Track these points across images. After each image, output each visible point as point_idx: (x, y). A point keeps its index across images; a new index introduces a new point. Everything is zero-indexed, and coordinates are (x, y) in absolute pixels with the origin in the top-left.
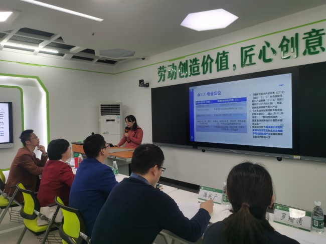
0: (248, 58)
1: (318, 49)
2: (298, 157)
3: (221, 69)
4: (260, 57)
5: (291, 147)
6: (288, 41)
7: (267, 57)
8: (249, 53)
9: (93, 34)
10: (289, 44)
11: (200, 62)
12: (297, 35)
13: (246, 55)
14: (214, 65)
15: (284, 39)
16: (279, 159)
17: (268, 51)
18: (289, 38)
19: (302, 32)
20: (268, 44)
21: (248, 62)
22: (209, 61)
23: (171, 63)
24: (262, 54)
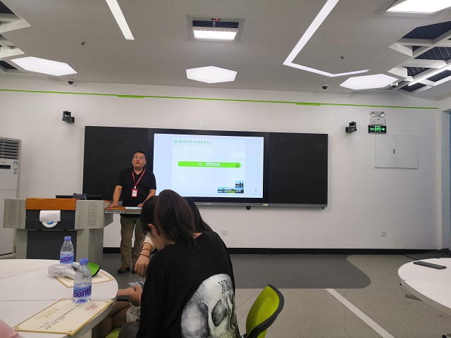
2: (267, 205)
5: (261, 196)
9: (83, 44)
16: (248, 208)
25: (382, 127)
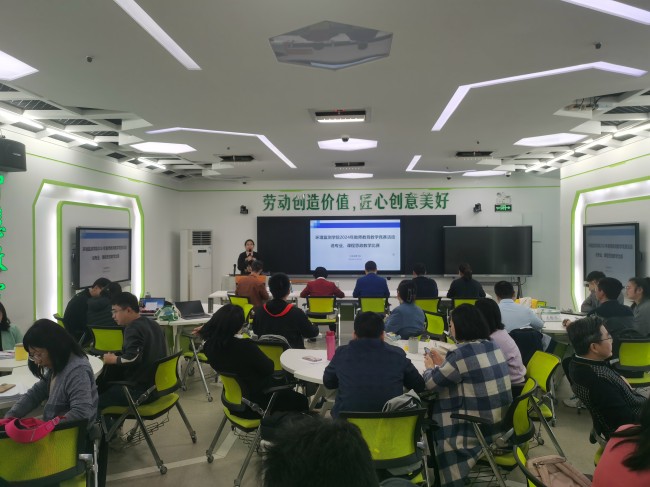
0: (366, 203)
1: (414, 206)
3: (342, 208)
4: (375, 204)
5: (399, 269)
6: (395, 197)
7: (381, 206)
8: (366, 200)
10: (396, 200)
11: (320, 198)
12: (401, 194)
13: (364, 201)
14: (335, 204)
15: (393, 195)
16: (389, 278)
17: (382, 201)
18: (396, 194)
19: (405, 193)
20: (382, 196)
21: (366, 206)
22: (329, 199)
23: (283, 193)
24: (377, 202)
25: (507, 206)
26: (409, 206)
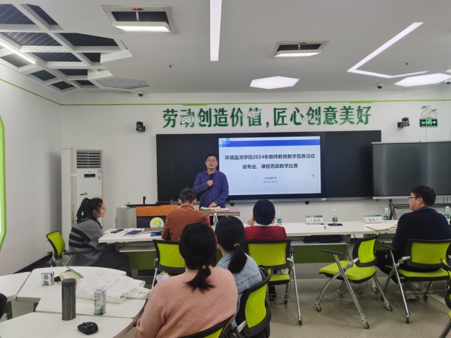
0: (281, 119)
1: (333, 121)
2: (325, 199)
3: (254, 124)
4: (291, 120)
5: (320, 192)
6: (313, 111)
7: (297, 121)
8: (281, 115)
10: (314, 114)
11: (229, 113)
12: (319, 108)
13: (278, 116)
14: (246, 120)
15: (311, 109)
16: (307, 203)
17: (298, 115)
18: (314, 108)
19: (324, 106)
20: (298, 111)
21: (280, 122)
22: (239, 114)
23: (187, 108)
24: (293, 117)
25: (433, 120)
26: (328, 122)
